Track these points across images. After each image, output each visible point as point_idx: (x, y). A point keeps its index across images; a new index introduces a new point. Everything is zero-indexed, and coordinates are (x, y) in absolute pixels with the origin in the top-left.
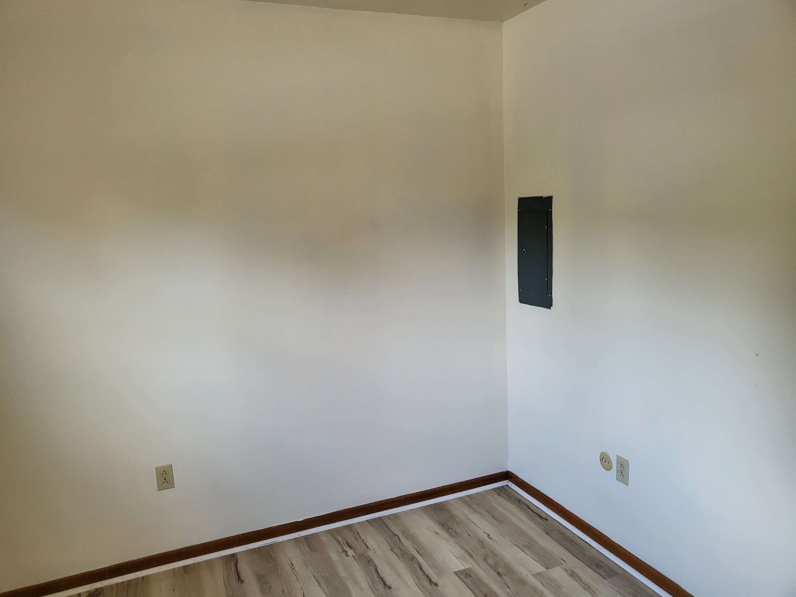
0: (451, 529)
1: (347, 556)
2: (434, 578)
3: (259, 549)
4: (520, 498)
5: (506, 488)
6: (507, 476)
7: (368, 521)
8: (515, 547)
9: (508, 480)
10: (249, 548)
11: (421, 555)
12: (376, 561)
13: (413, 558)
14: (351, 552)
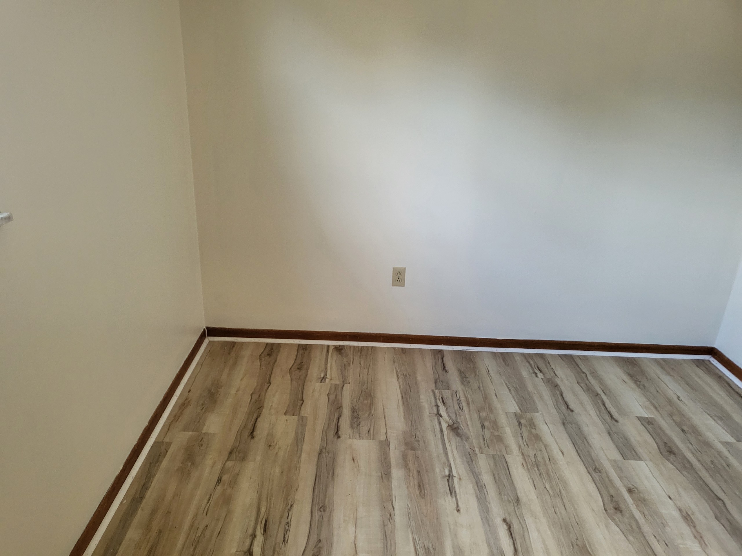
0: (640, 382)
1: (537, 377)
2: (616, 415)
3: (462, 352)
4: (721, 375)
5: (707, 362)
6: (712, 351)
7: (560, 356)
8: (706, 414)
9: (711, 356)
10: (453, 349)
11: (605, 394)
12: (563, 388)
13: (597, 395)
14: (540, 375)
